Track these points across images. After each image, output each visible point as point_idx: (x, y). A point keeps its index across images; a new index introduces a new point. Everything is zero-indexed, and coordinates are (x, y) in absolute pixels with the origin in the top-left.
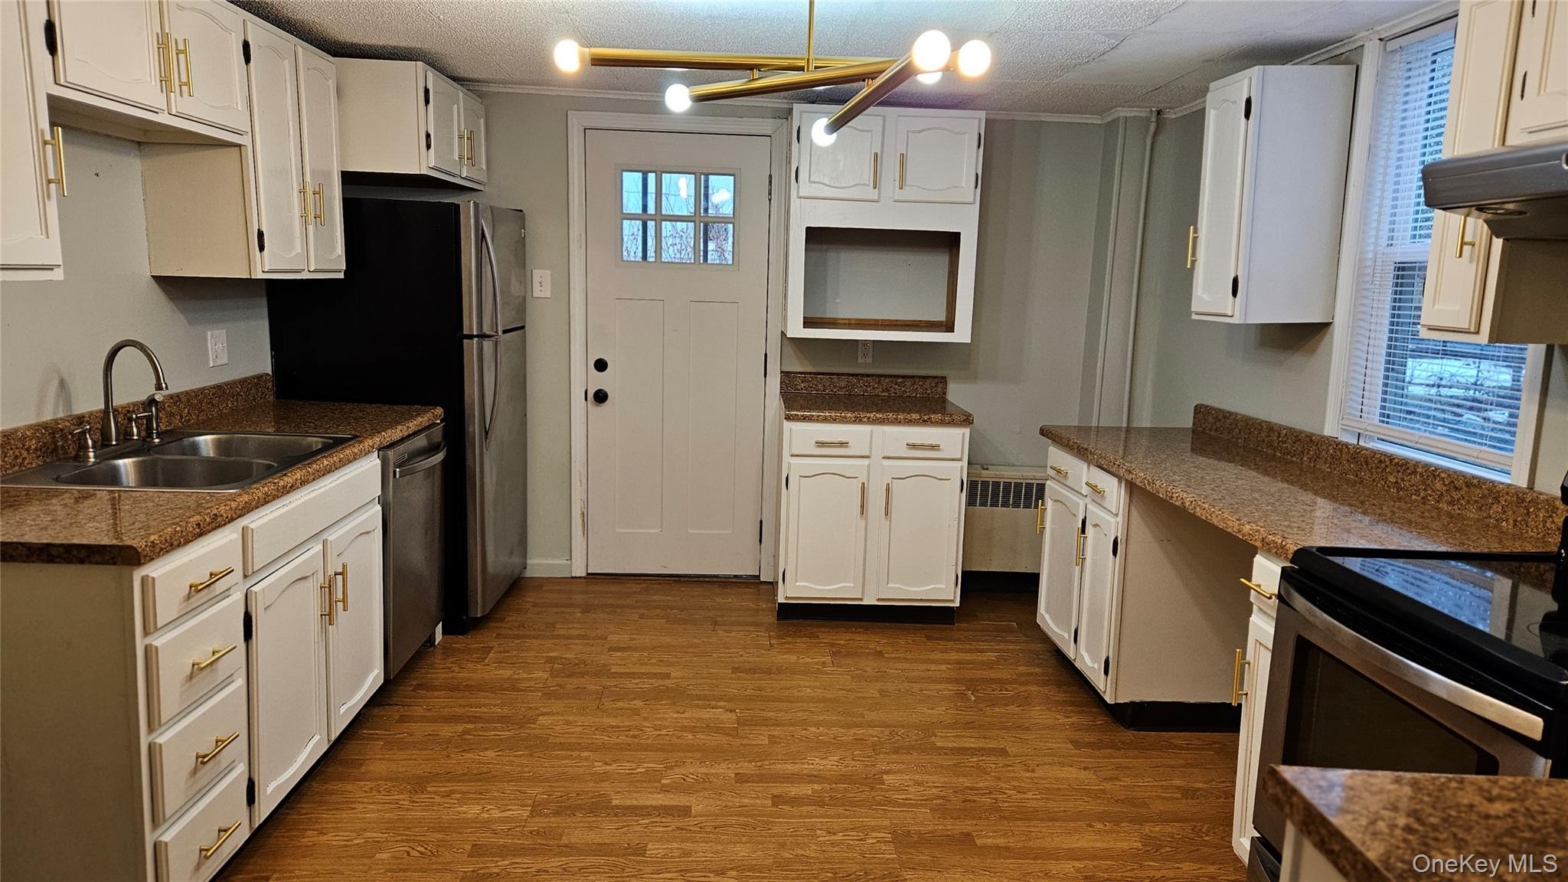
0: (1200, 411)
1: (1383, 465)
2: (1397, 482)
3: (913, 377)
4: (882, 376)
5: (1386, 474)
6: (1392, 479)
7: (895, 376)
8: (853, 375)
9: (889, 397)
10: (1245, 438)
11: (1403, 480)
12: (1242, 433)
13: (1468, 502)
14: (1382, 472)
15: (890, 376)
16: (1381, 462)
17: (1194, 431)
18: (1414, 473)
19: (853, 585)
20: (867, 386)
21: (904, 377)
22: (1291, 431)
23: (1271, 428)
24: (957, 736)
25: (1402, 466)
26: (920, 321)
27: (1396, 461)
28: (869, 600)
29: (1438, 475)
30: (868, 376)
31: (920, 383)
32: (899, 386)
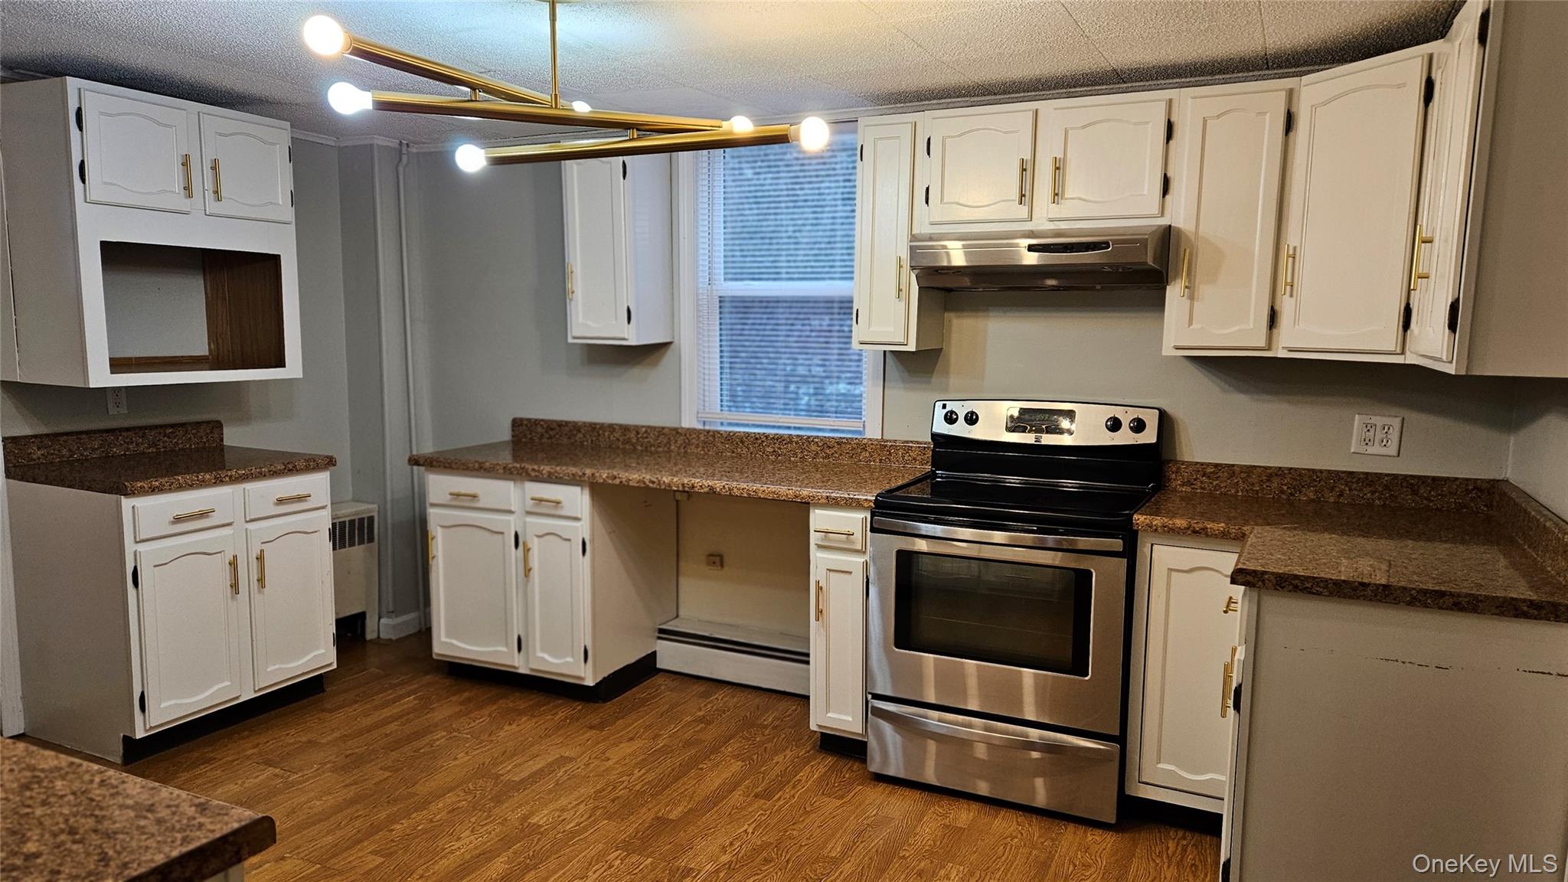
0: (517, 423)
1: (760, 441)
2: (774, 451)
3: (183, 425)
4: (146, 428)
5: (763, 447)
6: (770, 449)
7: (161, 426)
8: (108, 431)
9: (158, 453)
10: (592, 441)
11: (780, 449)
12: (588, 437)
13: (841, 455)
14: (759, 445)
15: (156, 427)
16: (757, 439)
17: (513, 442)
18: (791, 442)
19: (229, 683)
20: (128, 444)
21: (172, 426)
22: (650, 429)
23: (625, 429)
24: (516, 766)
25: (777, 440)
26: (182, 357)
27: (771, 436)
28: (248, 695)
29: (813, 441)
30: (128, 429)
31: (193, 431)
32: (169, 437)
